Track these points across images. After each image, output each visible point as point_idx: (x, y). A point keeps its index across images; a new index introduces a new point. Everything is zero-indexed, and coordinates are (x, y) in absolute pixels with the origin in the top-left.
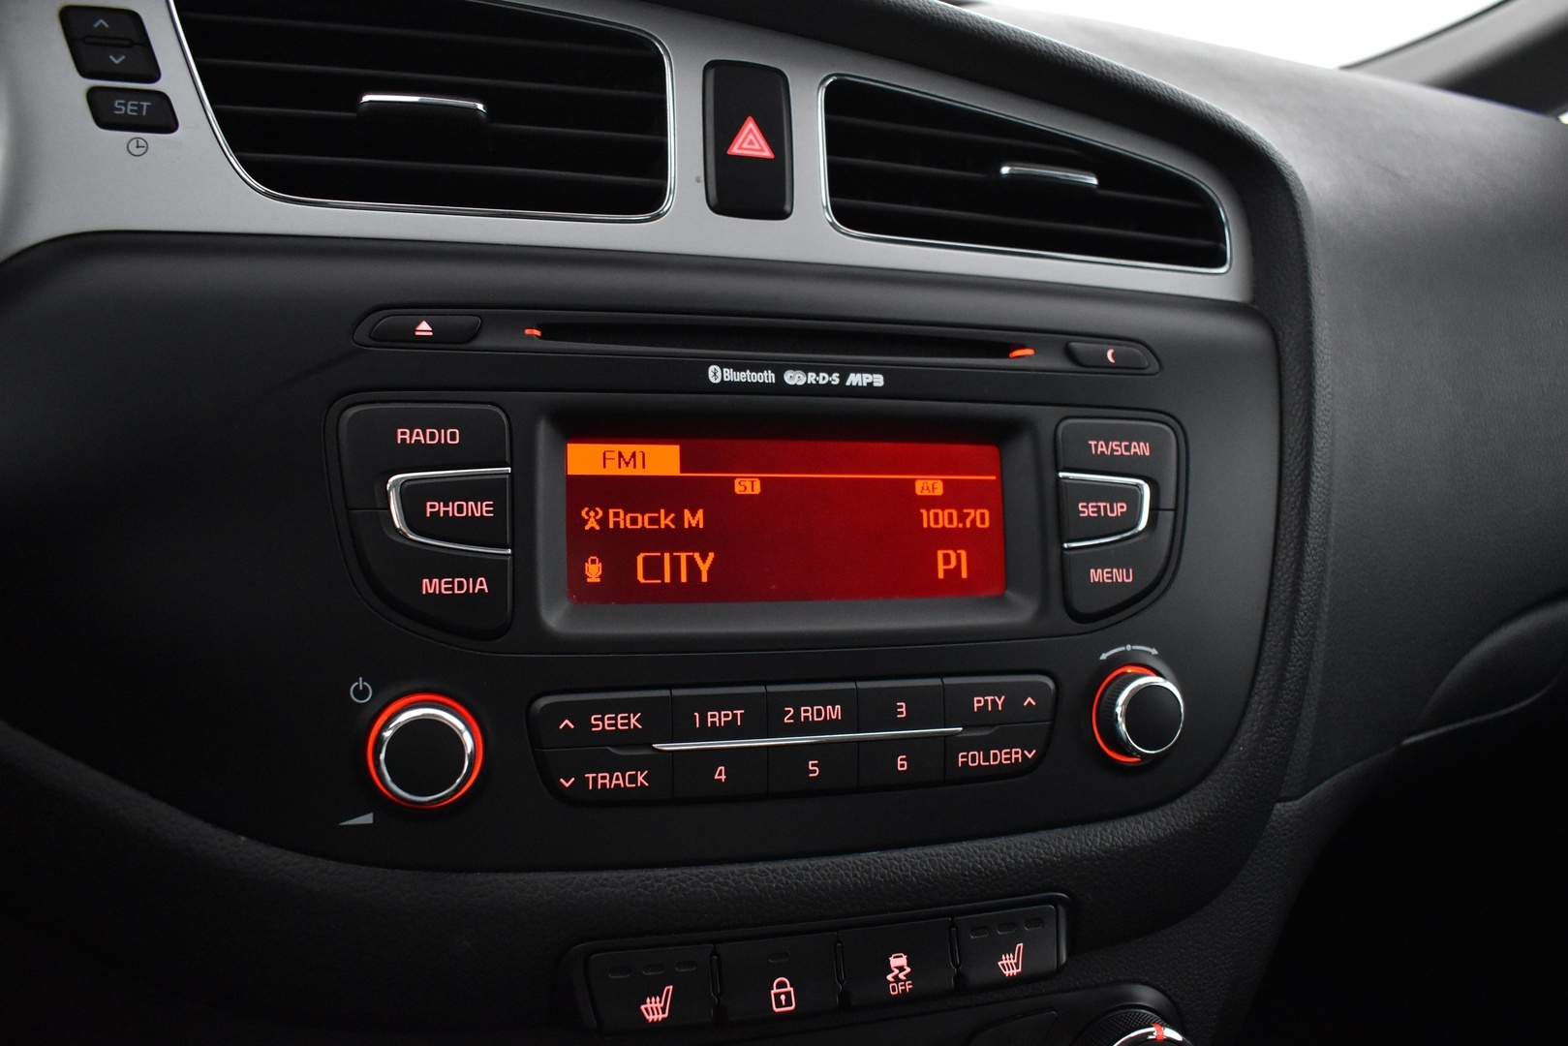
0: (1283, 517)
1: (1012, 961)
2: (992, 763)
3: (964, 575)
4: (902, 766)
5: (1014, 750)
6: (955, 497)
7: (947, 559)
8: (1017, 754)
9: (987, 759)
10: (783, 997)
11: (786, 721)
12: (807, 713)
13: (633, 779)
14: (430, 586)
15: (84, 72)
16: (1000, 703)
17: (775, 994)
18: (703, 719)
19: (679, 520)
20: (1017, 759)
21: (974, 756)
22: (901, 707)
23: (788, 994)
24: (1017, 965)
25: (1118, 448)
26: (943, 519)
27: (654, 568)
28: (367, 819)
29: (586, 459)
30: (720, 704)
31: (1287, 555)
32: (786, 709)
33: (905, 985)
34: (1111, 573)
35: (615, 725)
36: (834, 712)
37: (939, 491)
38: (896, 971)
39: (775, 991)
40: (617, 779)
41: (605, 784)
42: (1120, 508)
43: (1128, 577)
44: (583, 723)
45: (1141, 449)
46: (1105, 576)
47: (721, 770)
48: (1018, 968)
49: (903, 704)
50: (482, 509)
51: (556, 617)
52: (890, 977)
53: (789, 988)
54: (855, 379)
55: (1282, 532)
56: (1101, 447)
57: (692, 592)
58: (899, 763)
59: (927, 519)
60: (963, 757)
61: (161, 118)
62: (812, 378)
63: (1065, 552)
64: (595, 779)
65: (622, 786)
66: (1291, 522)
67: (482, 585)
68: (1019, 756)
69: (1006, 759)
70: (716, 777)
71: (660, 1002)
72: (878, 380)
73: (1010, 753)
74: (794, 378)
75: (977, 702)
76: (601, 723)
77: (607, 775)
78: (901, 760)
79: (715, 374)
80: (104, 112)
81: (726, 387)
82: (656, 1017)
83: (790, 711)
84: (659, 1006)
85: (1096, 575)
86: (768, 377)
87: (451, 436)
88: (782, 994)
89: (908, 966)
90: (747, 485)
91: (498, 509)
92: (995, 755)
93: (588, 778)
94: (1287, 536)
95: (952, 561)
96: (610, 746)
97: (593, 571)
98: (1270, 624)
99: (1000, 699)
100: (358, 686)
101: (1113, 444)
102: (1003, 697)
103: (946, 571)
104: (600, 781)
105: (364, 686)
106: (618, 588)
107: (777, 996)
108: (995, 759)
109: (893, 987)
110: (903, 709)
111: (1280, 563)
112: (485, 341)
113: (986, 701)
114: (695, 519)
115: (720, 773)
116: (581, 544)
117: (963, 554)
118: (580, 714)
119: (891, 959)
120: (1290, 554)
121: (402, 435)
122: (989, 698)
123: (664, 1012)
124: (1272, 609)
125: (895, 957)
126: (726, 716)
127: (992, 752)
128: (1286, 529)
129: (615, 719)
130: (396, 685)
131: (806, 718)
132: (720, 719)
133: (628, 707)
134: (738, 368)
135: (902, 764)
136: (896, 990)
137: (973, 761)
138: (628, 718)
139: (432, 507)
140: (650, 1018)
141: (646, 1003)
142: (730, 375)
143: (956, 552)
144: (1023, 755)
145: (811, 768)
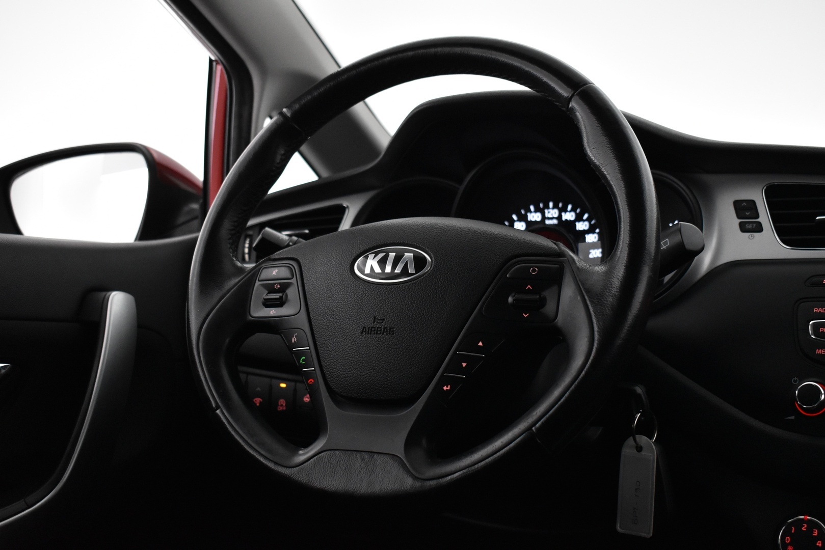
14: (818, 351)
15: (739, 219)
28: (793, 418)
61: (759, 228)
80: (743, 228)
100: (794, 379)
121: (816, 310)
130: (806, 380)
139: (822, 329)
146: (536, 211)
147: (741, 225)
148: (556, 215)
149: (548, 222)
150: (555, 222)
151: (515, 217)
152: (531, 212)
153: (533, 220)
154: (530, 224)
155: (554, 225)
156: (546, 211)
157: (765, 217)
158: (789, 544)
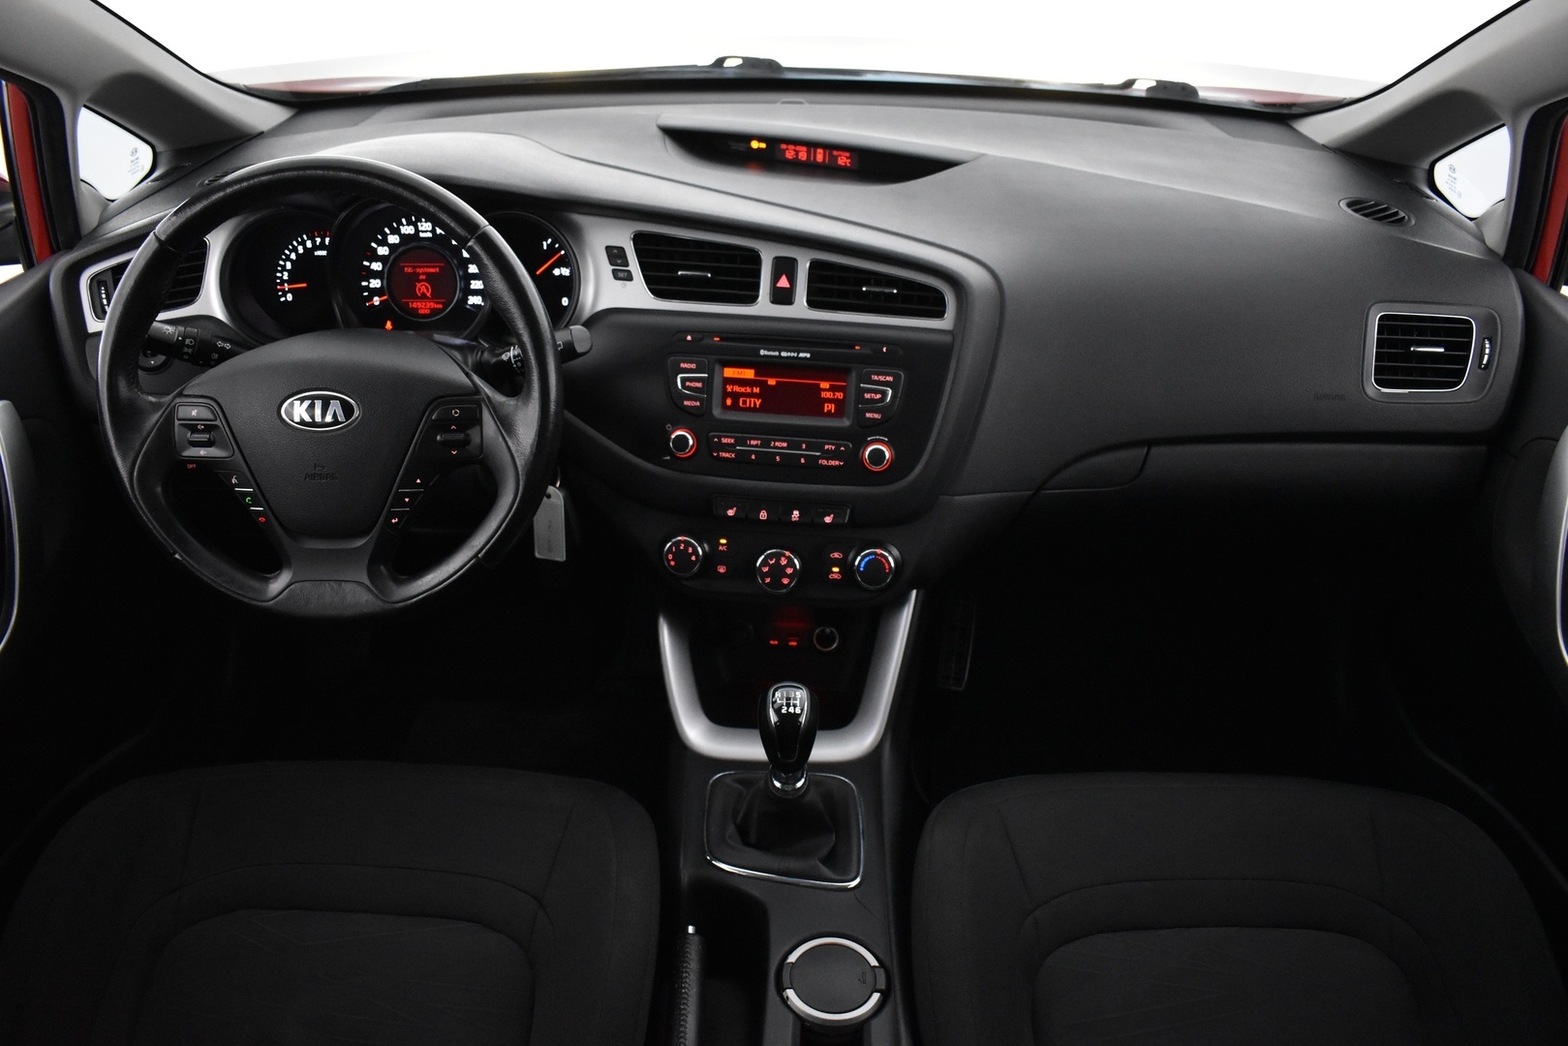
1: (829, 519)
2: (829, 464)
3: (832, 411)
6: (832, 389)
8: (837, 463)
9: (827, 463)
11: (771, 445)
12: (777, 444)
13: (731, 455)
14: (686, 403)
15: (612, 264)
17: (761, 515)
18: (750, 442)
19: (752, 390)
21: (824, 461)
25: (882, 378)
26: (828, 395)
27: (744, 402)
28: (668, 458)
29: (729, 372)
30: (755, 439)
33: (797, 519)
34: (873, 415)
35: (728, 441)
36: (785, 445)
37: (828, 387)
38: (795, 515)
39: (761, 513)
40: (728, 455)
42: (879, 396)
43: (879, 416)
44: (720, 440)
45: (890, 379)
46: (871, 415)
48: (830, 521)
50: (699, 385)
51: (717, 412)
52: (793, 516)
53: (765, 514)
54: (802, 355)
56: (875, 378)
57: (754, 410)
59: (823, 394)
60: (821, 461)
61: (629, 277)
62: (789, 354)
63: (860, 407)
65: (729, 457)
67: (698, 404)
69: (833, 464)
72: (808, 355)
73: (835, 462)
74: (784, 354)
75: (826, 447)
76: (724, 440)
77: (725, 454)
79: (763, 352)
80: (616, 275)
81: (765, 356)
82: (731, 515)
83: (773, 443)
84: (732, 512)
85: (869, 415)
86: (777, 353)
87: (693, 366)
88: (763, 515)
89: (798, 514)
90: (772, 382)
91: (703, 385)
92: (830, 462)
93: (720, 454)
95: (829, 407)
96: (726, 446)
97: (729, 402)
99: (834, 447)
100: (668, 425)
101: (880, 377)
103: (827, 410)
104: (723, 455)
105: (670, 426)
106: (735, 407)
110: (804, 446)
112: (704, 342)
113: (830, 447)
114: (756, 390)
115: (753, 457)
116: (726, 395)
117: (833, 405)
118: (720, 438)
119: (794, 511)
121: (682, 365)
123: (733, 514)
130: (677, 426)
132: (755, 442)
133: (731, 437)
134: (769, 350)
135: (803, 461)
136: (793, 519)
137: (824, 463)
138: (731, 440)
139: (688, 384)
140: (729, 514)
141: (728, 511)
142: (766, 353)
143: (831, 405)
144: (839, 463)
145: (777, 458)
146: (408, 225)
147: (614, 271)
148: (430, 229)
149: (422, 235)
150: (430, 235)
151: (387, 230)
152: (403, 225)
153: (407, 233)
154: (403, 237)
155: (428, 238)
156: (419, 224)
157: (634, 266)
158: (673, 560)
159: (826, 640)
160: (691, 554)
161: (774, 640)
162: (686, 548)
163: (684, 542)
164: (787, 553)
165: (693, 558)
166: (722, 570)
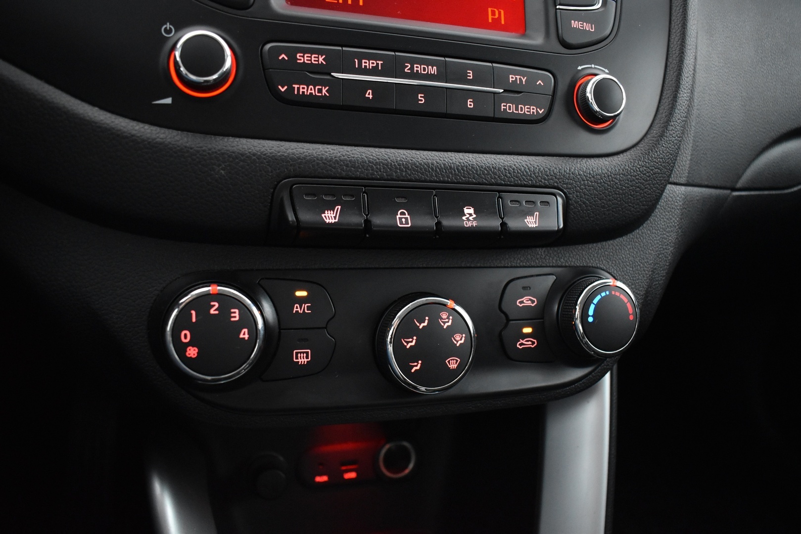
0: (673, 18)
1: (533, 221)
2: (520, 112)
3: (503, 22)
4: (470, 105)
5: (532, 107)
7: (493, 13)
8: (533, 110)
9: (517, 109)
10: (404, 220)
11: (406, 71)
12: (417, 68)
13: (320, 91)
16: (524, 80)
17: (399, 218)
18: (360, 64)
20: (533, 112)
21: (510, 106)
22: (470, 73)
23: (406, 219)
24: (535, 222)
28: (168, 101)
30: (369, 57)
31: (676, 36)
32: (406, 64)
33: (472, 223)
34: (583, 24)
35: (311, 60)
36: (433, 70)
38: (468, 216)
39: (399, 216)
40: (311, 89)
41: (304, 92)
43: (592, 29)
44: (292, 57)
46: (580, 25)
47: (369, 92)
48: (536, 224)
49: (471, 72)
52: (464, 218)
53: (407, 216)
55: (673, 25)
58: (469, 103)
60: (504, 106)
63: (558, 10)
64: (298, 89)
65: (314, 94)
66: (678, 19)
68: (535, 111)
69: (527, 111)
70: (367, 96)
71: (333, 214)
73: (530, 108)
75: (512, 78)
76: (303, 58)
77: (306, 87)
78: (470, 102)
82: (330, 221)
83: (408, 66)
84: (332, 215)
85: (575, 24)
88: (403, 218)
89: (475, 214)
92: (521, 108)
93: (295, 87)
94: (676, 27)
95: (496, 14)
96: (307, 72)
98: (668, 70)
99: (524, 79)
100: (166, 27)
102: (525, 78)
103: (492, 19)
104: (301, 90)
105: (170, 28)
107: (400, 219)
108: (521, 111)
109: (466, 223)
111: (672, 40)
113: (516, 78)
115: (369, 94)
117: (502, 12)
118: (291, 53)
119: (465, 209)
120: (678, 35)
122: (518, 77)
123: (335, 219)
124: (669, 63)
125: (467, 208)
126: (373, 63)
127: (520, 106)
128: (675, 23)
129: (311, 57)
131: (417, 71)
132: (369, 65)
133: (319, 52)
135: (470, 104)
136: (468, 224)
137: (510, 109)
138: (318, 57)
140: (327, 221)
141: (325, 213)
143: (498, 10)
144: (537, 111)
145: (420, 98)
158: (191, 344)
159: (396, 460)
160: (239, 325)
161: (321, 475)
162: (225, 310)
163: (219, 297)
164: (450, 303)
165: (244, 334)
166: (302, 358)
